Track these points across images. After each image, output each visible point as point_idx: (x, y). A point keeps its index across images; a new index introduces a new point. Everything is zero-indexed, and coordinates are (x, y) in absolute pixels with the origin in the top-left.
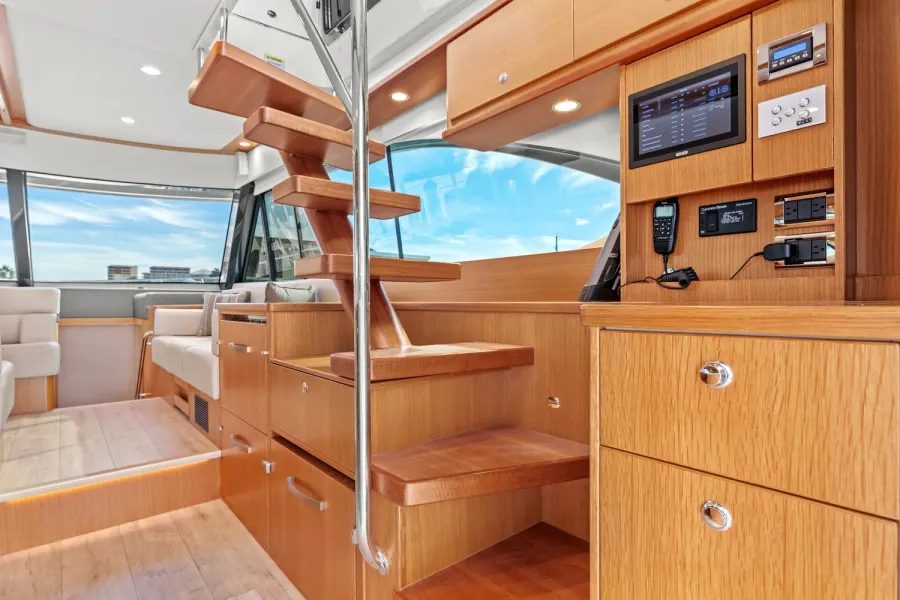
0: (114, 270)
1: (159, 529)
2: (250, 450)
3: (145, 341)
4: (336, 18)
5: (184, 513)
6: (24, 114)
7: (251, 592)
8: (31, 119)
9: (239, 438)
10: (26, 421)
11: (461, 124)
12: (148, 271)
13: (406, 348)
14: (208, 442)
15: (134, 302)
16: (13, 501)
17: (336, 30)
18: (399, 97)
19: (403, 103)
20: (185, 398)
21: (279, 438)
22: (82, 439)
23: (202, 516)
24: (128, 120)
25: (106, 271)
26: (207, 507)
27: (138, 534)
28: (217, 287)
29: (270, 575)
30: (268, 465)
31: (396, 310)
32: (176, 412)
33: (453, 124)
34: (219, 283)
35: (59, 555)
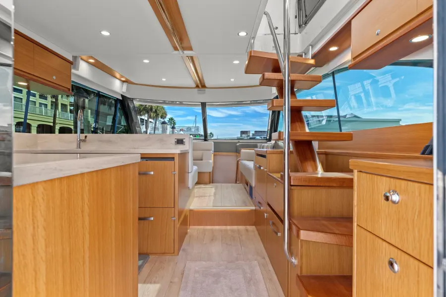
0: (243, 133)
1: (233, 231)
2: (262, 208)
3: (238, 162)
4: (304, 19)
5: (241, 228)
6: (204, 84)
7: (256, 262)
8: (207, 85)
9: (259, 203)
10: (202, 186)
11: (358, 59)
12: (254, 133)
13: (320, 172)
14: (252, 203)
15: (236, 146)
16: (196, 210)
17: (304, 25)
18: (333, 49)
19: (336, 51)
20: (247, 185)
21: (269, 205)
22: (215, 194)
23: (247, 230)
24: (232, 80)
25: (240, 133)
26: (250, 228)
27: (226, 231)
28: (265, 141)
29: (264, 258)
30: (266, 215)
31: (318, 154)
32: (244, 189)
33: (354, 60)
34: (267, 139)
35: (205, 230)
